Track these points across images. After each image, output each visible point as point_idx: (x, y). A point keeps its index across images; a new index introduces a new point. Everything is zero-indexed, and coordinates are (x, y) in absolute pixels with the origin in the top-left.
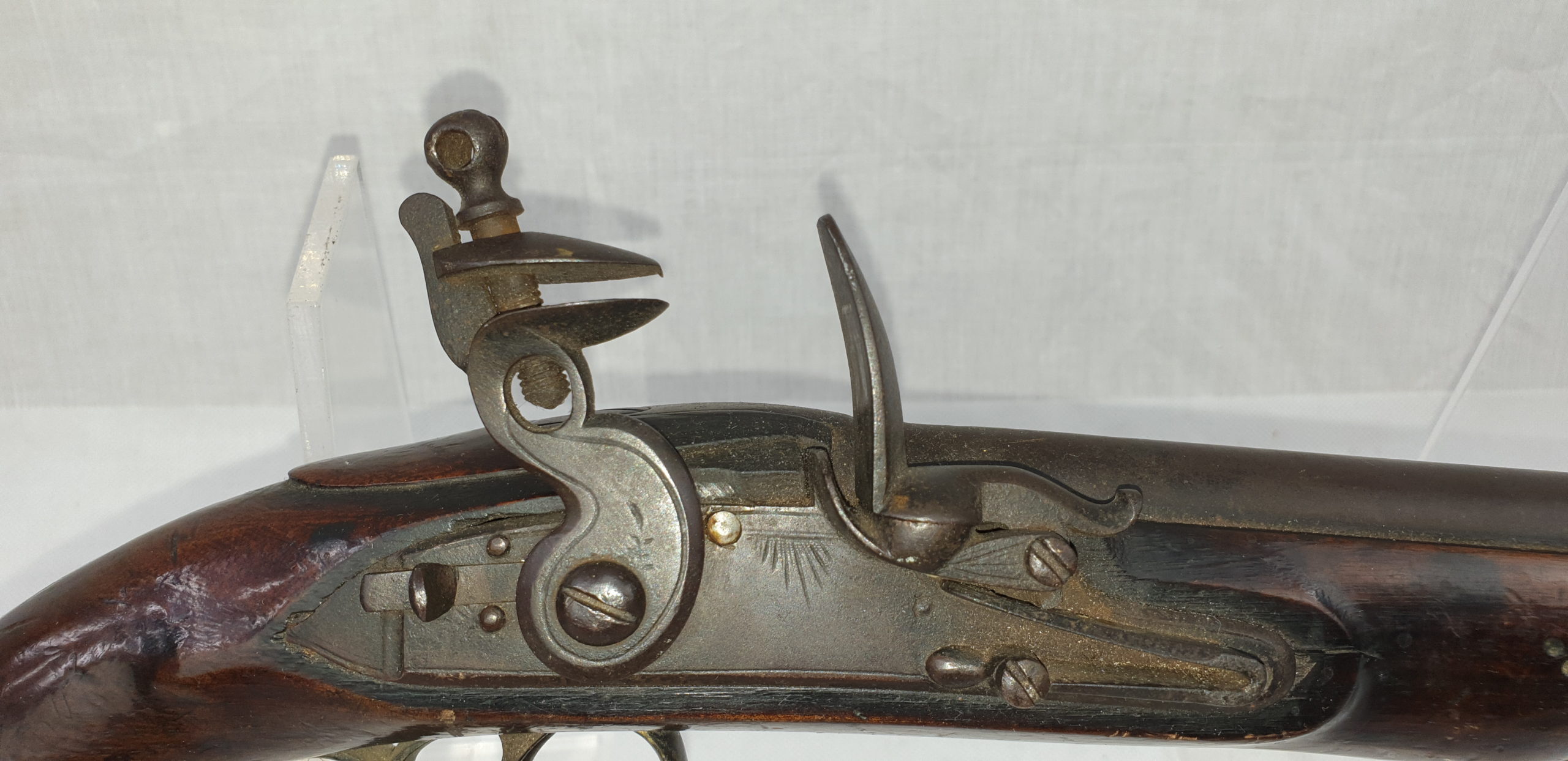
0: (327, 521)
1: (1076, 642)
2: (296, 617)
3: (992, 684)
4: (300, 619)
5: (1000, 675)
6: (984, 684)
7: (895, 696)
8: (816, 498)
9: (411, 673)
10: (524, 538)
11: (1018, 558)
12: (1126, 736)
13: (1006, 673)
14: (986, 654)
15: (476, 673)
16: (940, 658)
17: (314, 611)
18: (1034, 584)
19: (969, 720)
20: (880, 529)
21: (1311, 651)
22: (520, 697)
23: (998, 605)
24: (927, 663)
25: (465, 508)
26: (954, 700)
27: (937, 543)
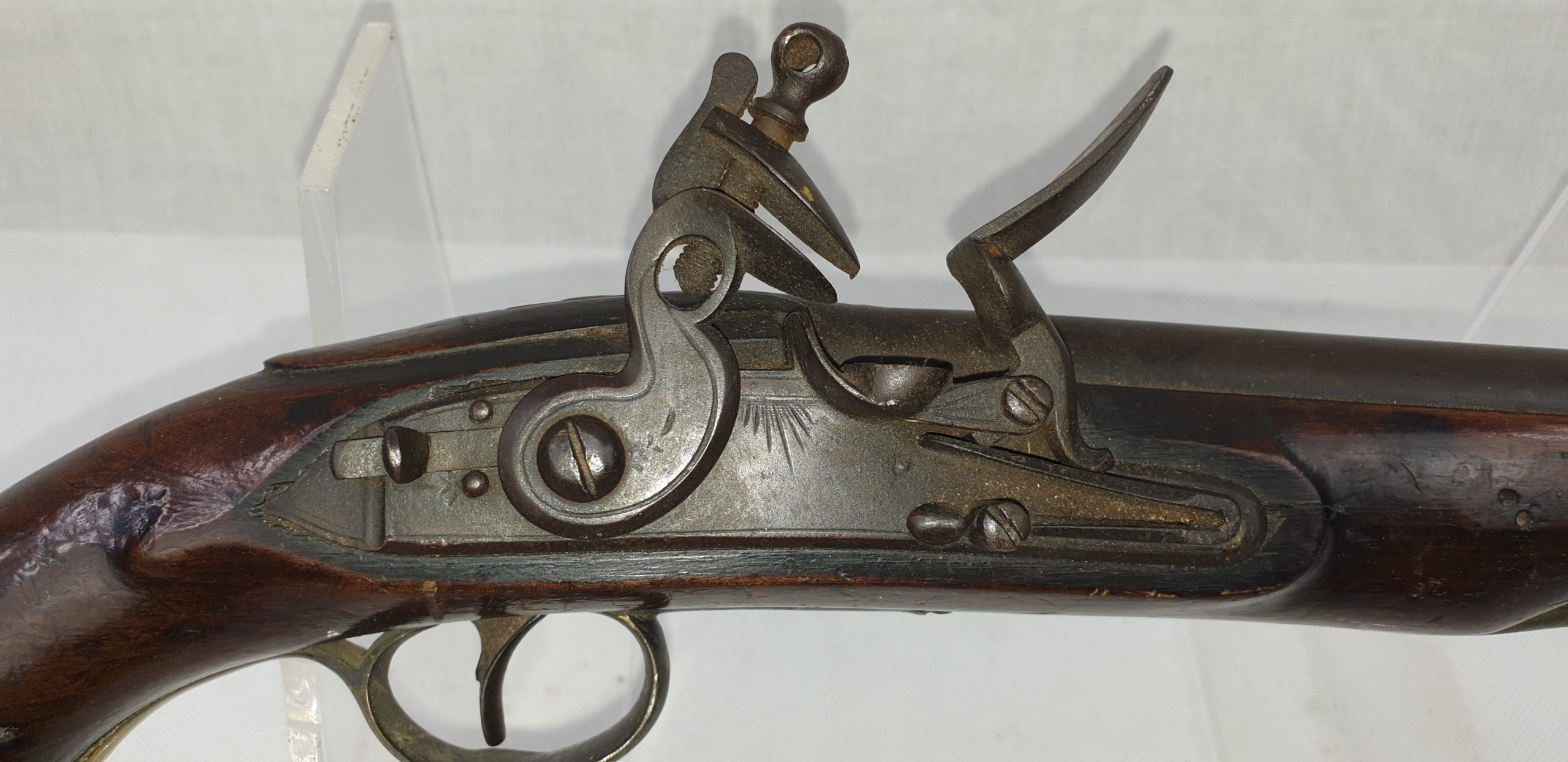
0: (306, 395)
1: (1053, 498)
2: (275, 489)
3: (973, 539)
4: (279, 491)
5: (981, 522)
6: (965, 540)
7: (876, 556)
8: (796, 361)
9: (392, 541)
10: (505, 404)
11: (996, 401)
12: (1107, 595)
13: (986, 516)
14: (966, 509)
15: (459, 541)
16: (921, 514)
17: (293, 482)
18: (1012, 426)
19: (950, 579)
20: (861, 376)
21: (1281, 506)
22: (503, 565)
23: (977, 450)
24: (907, 520)
25: (447, 377)
26: (936, 559)
27: (917, 385)
